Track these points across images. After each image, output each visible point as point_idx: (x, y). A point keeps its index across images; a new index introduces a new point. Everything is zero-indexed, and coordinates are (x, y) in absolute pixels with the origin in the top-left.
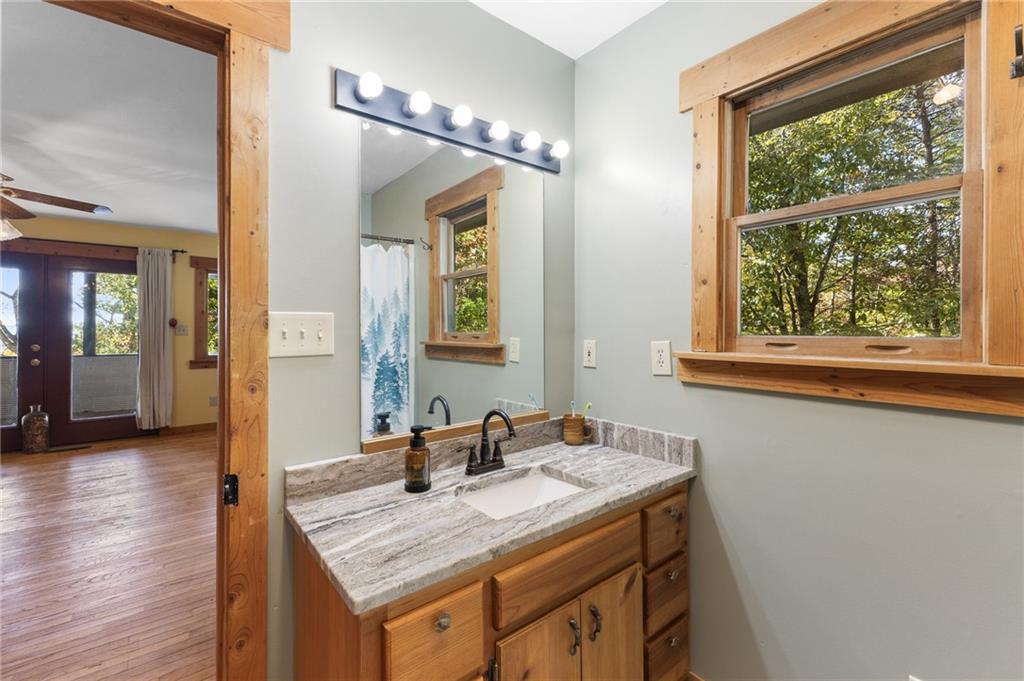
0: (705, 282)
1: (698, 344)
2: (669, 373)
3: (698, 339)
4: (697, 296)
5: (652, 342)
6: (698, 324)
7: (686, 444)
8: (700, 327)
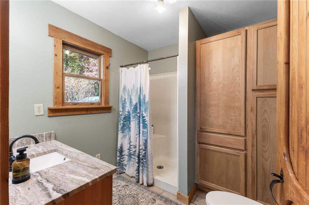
0: (58, 88)
1: (56, 105)
2: (43, 114)
3: (56, 103)
4: (55, 91)
5: (35, 105)
6: (56, 99)
7: (52, 133)
8: (57, 100)
